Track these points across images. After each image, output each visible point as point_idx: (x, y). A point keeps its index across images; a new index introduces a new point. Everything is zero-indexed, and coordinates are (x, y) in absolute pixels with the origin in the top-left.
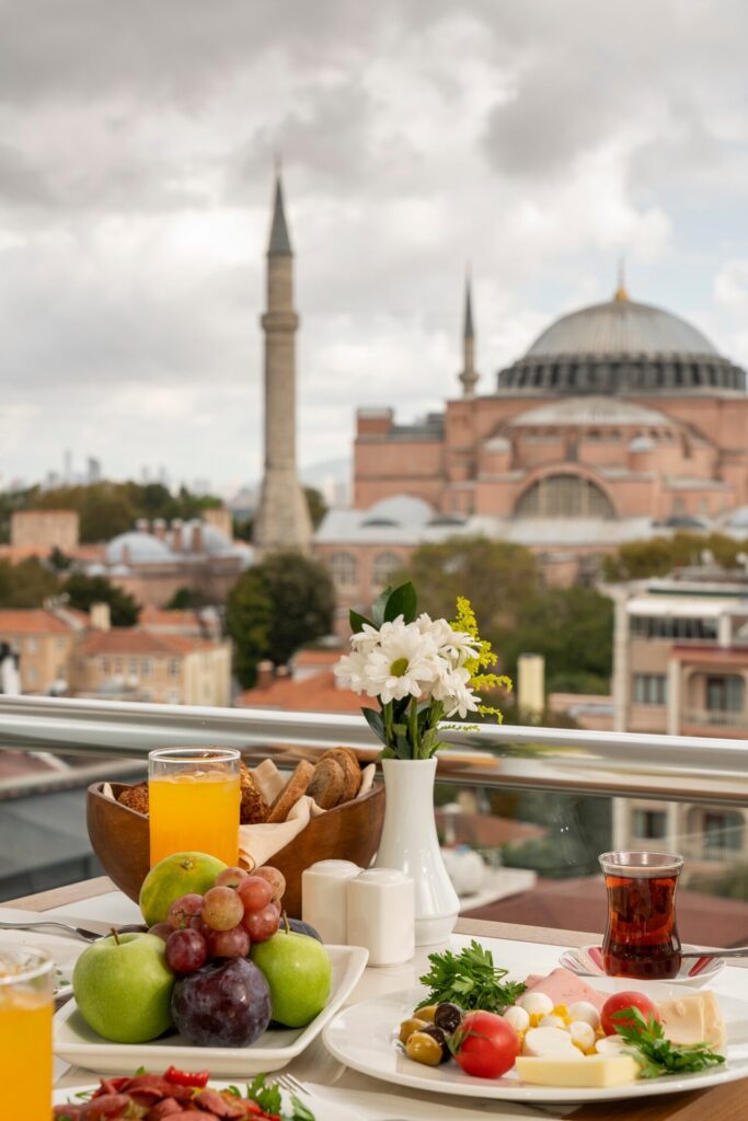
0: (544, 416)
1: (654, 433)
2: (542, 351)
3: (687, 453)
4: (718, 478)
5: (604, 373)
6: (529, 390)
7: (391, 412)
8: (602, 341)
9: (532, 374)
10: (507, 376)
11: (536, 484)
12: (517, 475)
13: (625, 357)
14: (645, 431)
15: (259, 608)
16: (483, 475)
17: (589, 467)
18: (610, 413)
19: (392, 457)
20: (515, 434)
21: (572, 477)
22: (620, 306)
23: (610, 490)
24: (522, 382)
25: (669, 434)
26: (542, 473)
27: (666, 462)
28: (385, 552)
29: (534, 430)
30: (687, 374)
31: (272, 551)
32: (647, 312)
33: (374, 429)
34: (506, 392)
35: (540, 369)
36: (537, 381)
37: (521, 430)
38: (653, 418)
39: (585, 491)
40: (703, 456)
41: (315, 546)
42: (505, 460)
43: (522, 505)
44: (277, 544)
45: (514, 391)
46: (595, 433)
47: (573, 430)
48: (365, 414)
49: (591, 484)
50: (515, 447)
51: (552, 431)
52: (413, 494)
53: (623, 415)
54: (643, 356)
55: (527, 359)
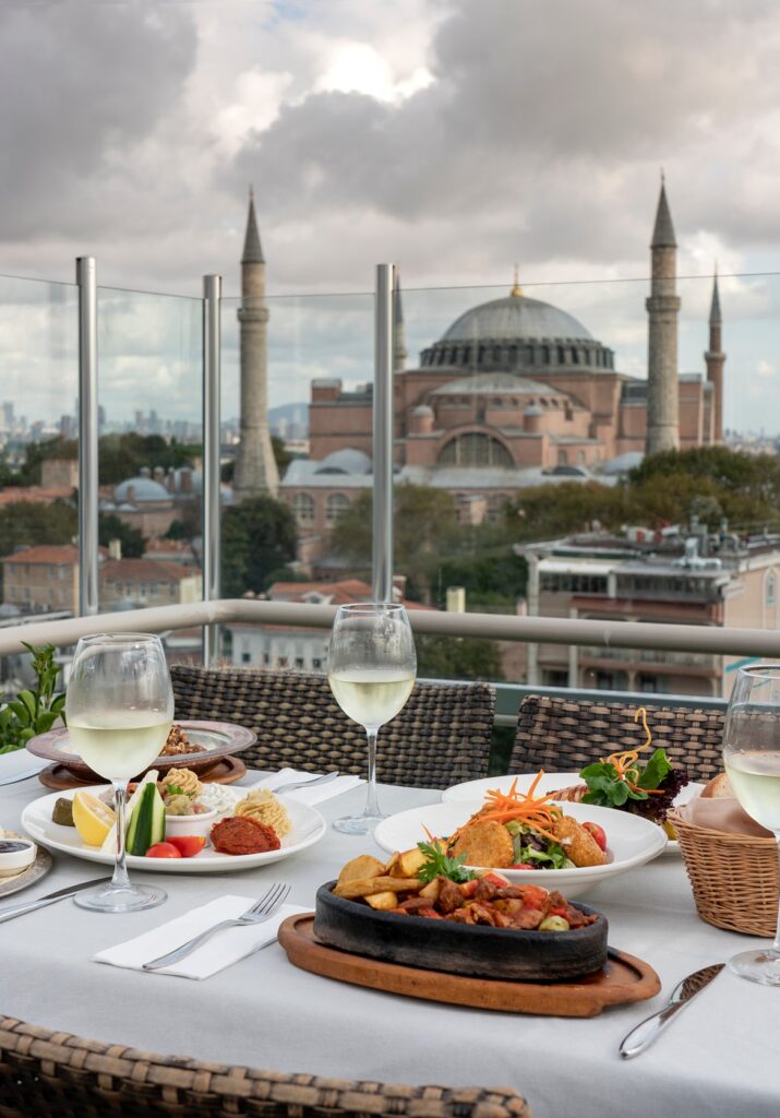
0: (458, 388)
1: (543, 402)
2: (454, 336)
3: (569, 416)
4: (592, 435)
5: (505, 353)
6: (446, 367)
7: (340, 382)
8: (504, 328)
9: (448, 353)
10: (428, 356)
11: (453, 441)
12: (439, 433)
13: (519, 340)
14: (537, 400)
15: (239, 540)
16: (411, 435)
17: (492, 427)
18: (511, 386)
19: (338, 419)
20: (437, 402)
21: (481, 435)
22: (515, 302)
23: (509, 444)
24: (441, 361)
25: (555, 402)
26: (457, 432)
27: (552, 424)
28: (338, 494)
29: (451, 399)
30: (568, 355)
31: (247, 494)
32: (536, 306)
33: (326, 395)
34: (427, 368)
35: (455, 350)
36: (453, 360)
37: (440, 397)
38: (542, 390)
39: (491, 445)
40: (582, 418)
41: (281, 489)
42: (429, 421)
43: (443, 456)
44: (251, 489)
45: (434, 368)
46: (498, 401)
47: (481, 398)
48: (318, 385)
49: (495, 440)
50: (436, 411)
51: (465, 399)
52: (355, 448)
53: (520, 388)
54: (533, 340)
55: (444, 342)
